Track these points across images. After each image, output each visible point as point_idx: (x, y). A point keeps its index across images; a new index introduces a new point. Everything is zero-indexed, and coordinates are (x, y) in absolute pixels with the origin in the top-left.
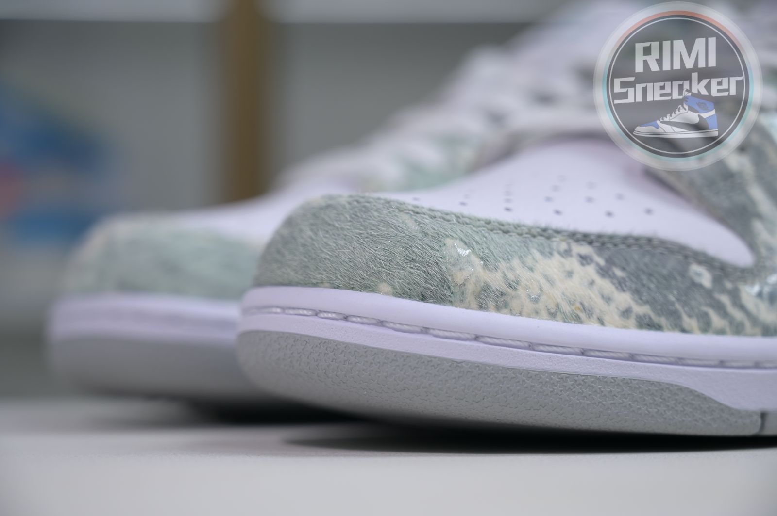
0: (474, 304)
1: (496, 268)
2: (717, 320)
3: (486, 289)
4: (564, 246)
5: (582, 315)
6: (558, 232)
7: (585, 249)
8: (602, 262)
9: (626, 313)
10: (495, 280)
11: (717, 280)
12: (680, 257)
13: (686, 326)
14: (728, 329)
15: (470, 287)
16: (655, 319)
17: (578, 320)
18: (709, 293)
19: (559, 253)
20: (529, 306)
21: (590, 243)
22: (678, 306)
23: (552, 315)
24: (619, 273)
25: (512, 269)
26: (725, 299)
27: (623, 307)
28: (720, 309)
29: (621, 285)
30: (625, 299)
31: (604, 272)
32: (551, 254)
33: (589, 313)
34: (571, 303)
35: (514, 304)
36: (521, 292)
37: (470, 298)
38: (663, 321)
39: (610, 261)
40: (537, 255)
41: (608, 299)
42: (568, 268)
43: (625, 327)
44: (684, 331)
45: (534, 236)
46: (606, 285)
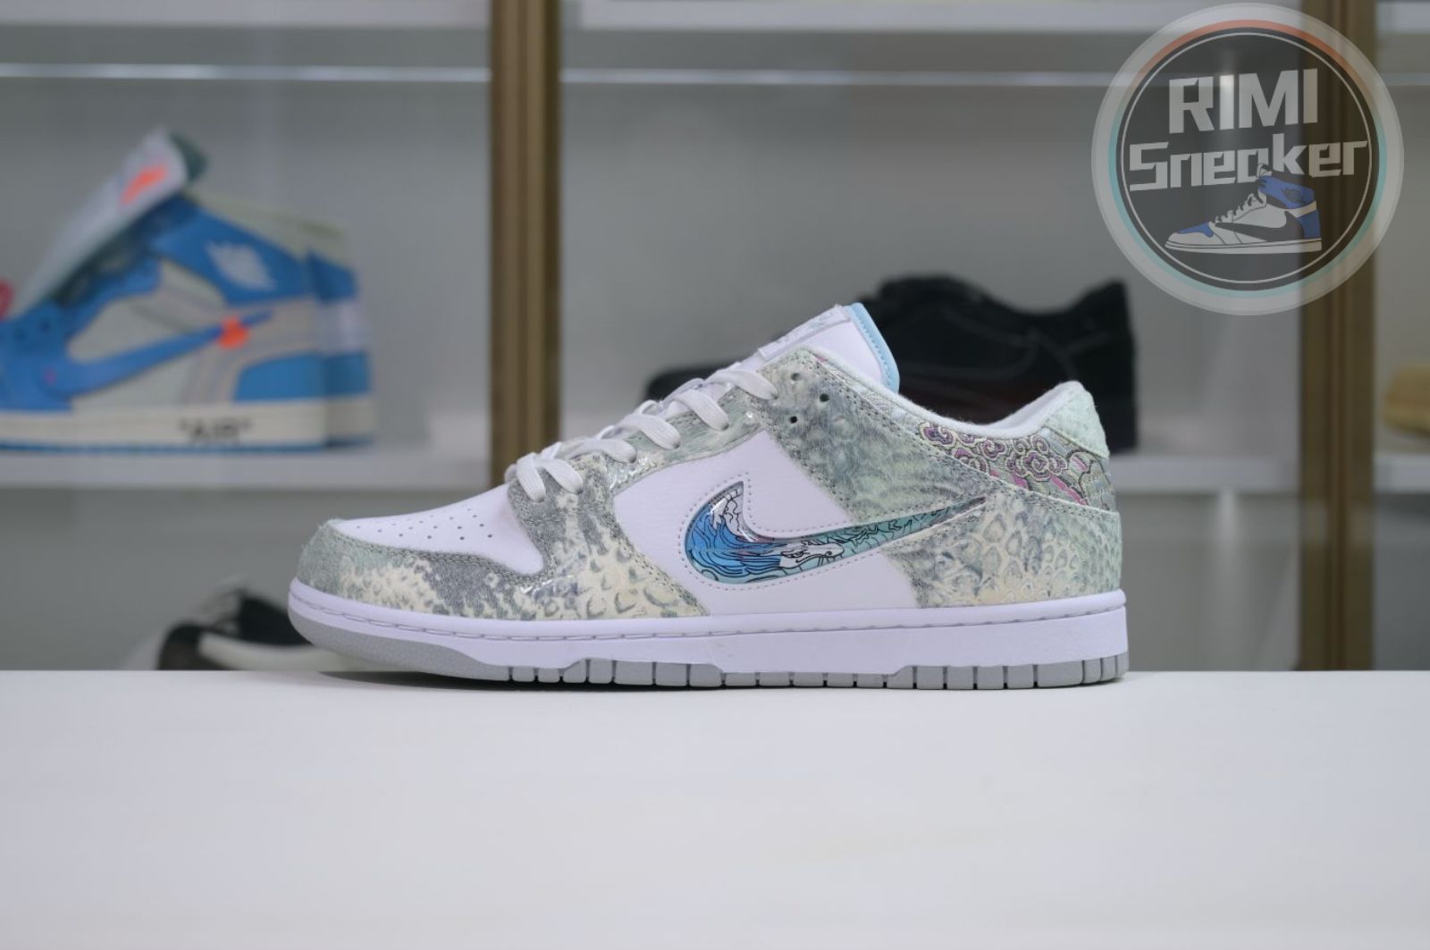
0: (346, 595)
1: (362, 573)
2: (488, 609)
3: (353, 586)
4: (412, 560)
5: (401, 604)
6: (412, 552)
7: (424, 563)
8: (429, 570)
9: (428, 603)
10: (359, 581)
11: (501, 584)
12: (484, 568)
13: (465, 613)
14: (495, 616)
15: (346, 585)
16: (446, 607)
17: (398, 607)
18: (490, 591)
19: (405, 565)
20: (372, 596)
21: (429, 559)
22: (464, 600)
23: (384, 603)
24: (438, 578)
25: (370, 575)
26: (500, 596)
27: (428, 598)
28: (493, 602)
29: (434, 585)
30: (432, 594)
31: (427, 577)
32: (399, 566)
33: (406, 601)
34: (397, 597)
35: (365, 596)
36: (371, 589)
37: (345, 591)
38: (451, 609)
39: (436, 571)
40: (390, 565)
41: (421, 594)
42: (404, 574)
43: (426, 612)
44: (462, 615)
45: (396, 555)
46: (425, 586)
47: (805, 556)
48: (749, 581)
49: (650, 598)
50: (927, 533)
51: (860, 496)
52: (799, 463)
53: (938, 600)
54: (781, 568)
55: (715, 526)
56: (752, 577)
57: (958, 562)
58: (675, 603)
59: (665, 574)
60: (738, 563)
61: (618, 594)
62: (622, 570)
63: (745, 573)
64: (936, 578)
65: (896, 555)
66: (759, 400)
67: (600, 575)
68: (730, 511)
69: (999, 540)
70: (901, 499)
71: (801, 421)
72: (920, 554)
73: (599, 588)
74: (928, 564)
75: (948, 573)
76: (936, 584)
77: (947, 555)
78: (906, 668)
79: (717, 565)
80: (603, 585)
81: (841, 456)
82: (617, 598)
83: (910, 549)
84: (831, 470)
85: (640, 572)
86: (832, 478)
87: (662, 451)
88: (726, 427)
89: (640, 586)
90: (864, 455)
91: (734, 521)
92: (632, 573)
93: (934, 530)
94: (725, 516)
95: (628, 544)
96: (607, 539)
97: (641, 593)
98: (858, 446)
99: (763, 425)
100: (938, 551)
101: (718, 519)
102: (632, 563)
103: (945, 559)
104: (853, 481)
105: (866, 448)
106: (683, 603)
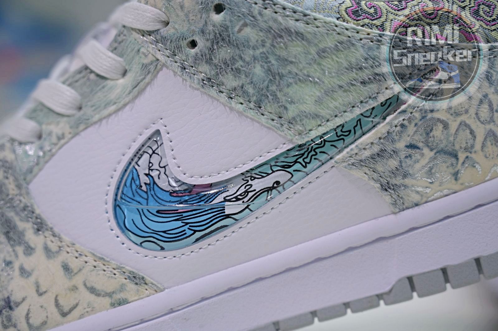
47: (251, 194)
48: (197, 240)
49: (92, 290)
50: (382, 128)
51: (292, 111)
52: (213, 92)
53: (416, 198)
54: (228, 216)
55: (144, 188)
56: (198, 235)
57: (426, 151)
58: (122, 288)
59: (102, 259)
60: (179, 223)
61: (57, 296)
62: (55, 265)
63: (189, 232)
64: (405, 176)
65: (353, 164)
66: (150, 33)
67: (32, 279)
68: (156, 166)
69: (467, 112)
70: (341, 99)
71: (201, 43)
72: (381, 154)
73: (35, 295)
74: (393, 163)
75: (418, 166)
76: (407, 181)
77: (411, 146)
78: (400, 280)
79: (156, 232)
80: (37, 291)
81: (258, 70)
82: (56, 301)
83: (367, 153)
84: (251, 91)
85: (74, 264)
86: (255, 98)
87: (65, 119)
88: (125, 73)
89: (78, 280)
90: (285, 61)
91: (163, 176)
92: (66, 268)
93: (390, 123)
94: (151, 173)
95: (54, 235)
96: (31, 236)
97: (82, 288)
98: (274, 54)
99: (162, 58)
100: (401, 145)
101: (144, 179)
102: (63, 256)
103: (410, 151)
104: (279, 94)
105: (284, 54)
106: (131, 286)
